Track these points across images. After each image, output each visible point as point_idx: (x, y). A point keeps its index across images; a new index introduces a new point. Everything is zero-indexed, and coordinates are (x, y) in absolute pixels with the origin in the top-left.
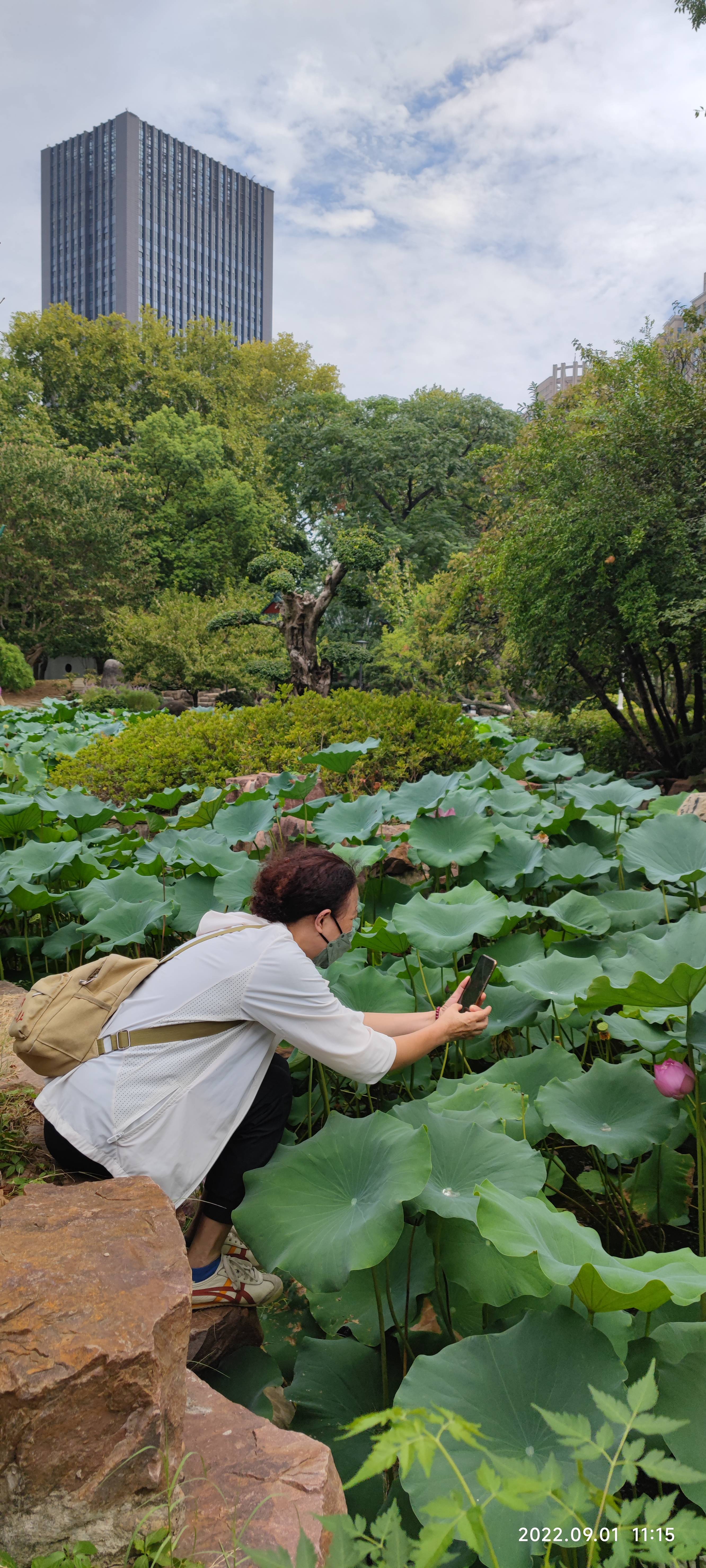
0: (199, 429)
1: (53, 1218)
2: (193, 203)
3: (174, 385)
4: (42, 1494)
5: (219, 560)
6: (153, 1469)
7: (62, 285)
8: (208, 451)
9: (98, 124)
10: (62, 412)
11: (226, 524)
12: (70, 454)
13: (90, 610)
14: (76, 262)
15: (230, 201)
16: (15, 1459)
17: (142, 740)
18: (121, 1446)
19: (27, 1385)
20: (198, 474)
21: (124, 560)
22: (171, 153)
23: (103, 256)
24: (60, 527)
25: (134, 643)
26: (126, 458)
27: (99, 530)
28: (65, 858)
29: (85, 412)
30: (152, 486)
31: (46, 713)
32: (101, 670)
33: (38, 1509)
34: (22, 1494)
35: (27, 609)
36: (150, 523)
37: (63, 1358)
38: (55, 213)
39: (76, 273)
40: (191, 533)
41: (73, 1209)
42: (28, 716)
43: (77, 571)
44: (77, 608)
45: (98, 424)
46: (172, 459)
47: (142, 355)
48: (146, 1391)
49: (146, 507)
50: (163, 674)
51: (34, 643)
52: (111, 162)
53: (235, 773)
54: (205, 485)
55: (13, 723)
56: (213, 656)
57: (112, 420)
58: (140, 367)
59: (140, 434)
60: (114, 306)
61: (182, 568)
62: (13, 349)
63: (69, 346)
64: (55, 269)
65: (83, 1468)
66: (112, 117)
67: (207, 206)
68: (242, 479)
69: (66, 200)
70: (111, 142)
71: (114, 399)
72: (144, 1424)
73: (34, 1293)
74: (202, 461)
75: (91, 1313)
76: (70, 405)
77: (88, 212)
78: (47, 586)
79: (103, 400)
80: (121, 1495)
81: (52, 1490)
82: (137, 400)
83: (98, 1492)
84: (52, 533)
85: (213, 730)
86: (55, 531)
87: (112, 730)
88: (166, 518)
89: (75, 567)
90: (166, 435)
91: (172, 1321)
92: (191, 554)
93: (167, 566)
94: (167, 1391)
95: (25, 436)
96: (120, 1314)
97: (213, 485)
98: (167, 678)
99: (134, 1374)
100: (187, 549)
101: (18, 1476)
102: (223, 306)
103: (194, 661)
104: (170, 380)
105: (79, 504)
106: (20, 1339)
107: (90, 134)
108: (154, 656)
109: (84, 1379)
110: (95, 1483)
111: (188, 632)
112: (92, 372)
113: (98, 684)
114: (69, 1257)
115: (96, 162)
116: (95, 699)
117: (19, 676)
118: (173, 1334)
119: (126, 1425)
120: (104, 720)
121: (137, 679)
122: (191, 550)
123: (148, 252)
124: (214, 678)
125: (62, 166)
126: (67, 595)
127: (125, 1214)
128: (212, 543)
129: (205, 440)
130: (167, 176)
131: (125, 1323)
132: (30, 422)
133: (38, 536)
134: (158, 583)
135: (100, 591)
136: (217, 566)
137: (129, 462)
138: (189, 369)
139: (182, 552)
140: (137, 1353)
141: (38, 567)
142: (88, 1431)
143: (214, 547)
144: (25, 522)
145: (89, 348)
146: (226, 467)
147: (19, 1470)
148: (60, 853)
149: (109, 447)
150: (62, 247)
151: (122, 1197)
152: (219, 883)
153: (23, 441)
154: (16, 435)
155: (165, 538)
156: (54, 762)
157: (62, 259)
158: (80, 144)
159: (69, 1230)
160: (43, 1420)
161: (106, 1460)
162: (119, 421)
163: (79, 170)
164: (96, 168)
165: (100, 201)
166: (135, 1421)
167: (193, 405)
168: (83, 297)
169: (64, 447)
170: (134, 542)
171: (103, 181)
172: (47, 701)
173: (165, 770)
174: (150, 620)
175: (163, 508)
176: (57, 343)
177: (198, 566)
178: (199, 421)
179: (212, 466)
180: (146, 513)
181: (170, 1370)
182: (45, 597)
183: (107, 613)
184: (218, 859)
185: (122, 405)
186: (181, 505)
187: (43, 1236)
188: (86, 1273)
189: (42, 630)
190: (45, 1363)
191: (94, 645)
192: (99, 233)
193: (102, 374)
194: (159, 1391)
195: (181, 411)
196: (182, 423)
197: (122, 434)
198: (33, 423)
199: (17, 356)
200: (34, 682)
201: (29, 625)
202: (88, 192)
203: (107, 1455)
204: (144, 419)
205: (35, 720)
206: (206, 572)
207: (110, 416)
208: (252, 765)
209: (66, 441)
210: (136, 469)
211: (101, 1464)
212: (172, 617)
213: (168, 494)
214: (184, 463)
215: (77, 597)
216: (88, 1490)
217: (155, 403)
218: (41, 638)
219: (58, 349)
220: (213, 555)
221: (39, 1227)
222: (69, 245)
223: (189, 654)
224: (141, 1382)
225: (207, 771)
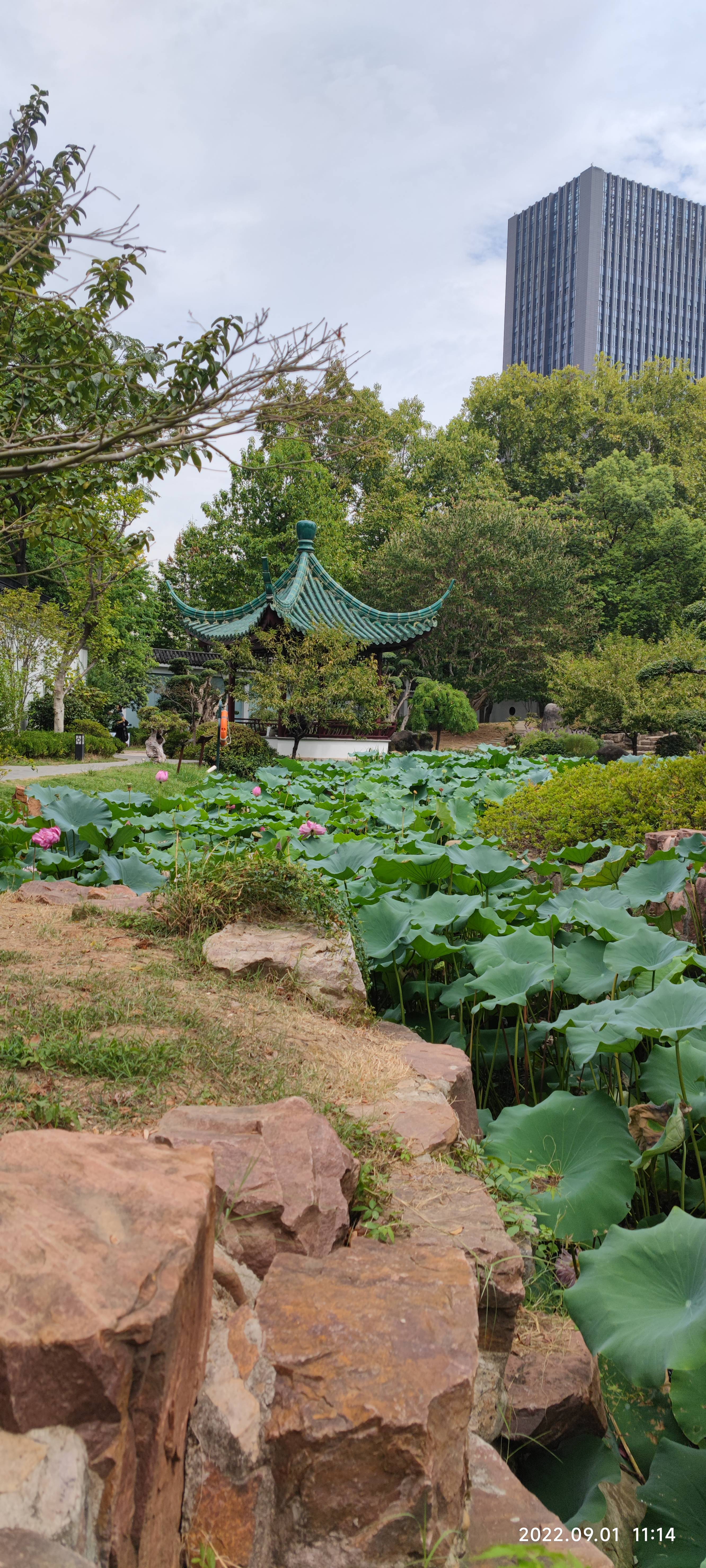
0: (651, 470)
1: (365, 1276)
2: (655, 244)
3: (626, 429)
4: (322, 1531)
5: (666, 601)
6: (425, 1536)
7: (523, 344)
8: (658, 491)
9: (563, 184)
10: (515, 466)
11: (675, 563)
12: (521, 506)
13: (533, 655)
14: (537, 320)
15: (695, 236)
16: (298, 1493)
17: (566, 790)
18: (395, 1506)
19: (311, 1428)
20: (647, 514)
21: (569, 605)
22: (635, 199)
23: (564, 310)
24: (506, 577)
25: (573, 688)
26: (575, 505)
27: (544, 578)
28: (465, 914)
29: (537, 464)
30: (600, 530)
31: (482, 759)
32: (542, 714)
33: (318, 1544)
34: (305, 1526)
35: (474, 656)
36: (597, 567)
37: (346, 1412)
38: (519, 276)
39: (536, 331)
40: (638, 575)
41: (386, 1270)
42: (464, 762)
43: (522, 618)
44: (522, 654)
45: (549, 474)
46: (621, 502)
47: (595, 403)
48: (418, 1460)
49: (593, 551)
50: (601, 718)
51: (479, 688)
52: (574, 218)
53: (656, 829)
54: (655, 525)
55: (450, 767)
56: (654, 700)
57: (562, 469)
58: (593, 414)
59: (590, 480)
60: (572, 357)
61: (628, 610)
62: (473, 412)
63: (523, 403)
64: (517, 330)
65: (360, 1517)
66: (577, 175)
67: (670, 244)
68: (695, 516)
69: (530, 262)
70: (575, 200)
71: (566, 449)
72: (416, 1491)
73: (332, 1343)
74: (651, 502)
75: (378, 1375)
76: (523, 459)
77: (551, 269)
78: (493, 634)
79: (553, 451)
80: (394, 1553)
81: (331, 1530)
82: (588, 447)
83: (372, 1544)
84: (499, 583)
85: (636, 783)
86: (502, 580)
87: (541, 777)
88: (613, 561)
89: (519, 614)
90: (615, 479)
91: (451, 1400)
92: (637, 596)
93: (611, 610)
94: (440, 1465)
95: (480, 492)
96: (403, 1381)
97: (661, 524)
98: (607, 722)
99: (407, 1441)
100: (633, 590)
101: (301, 1509)
102: (683, 342)
103: (633, 705)
104: (622, 424)
105: (526, 553)
106: (313, 1384)
107: (555, 195)
108: (593, 701)
109: (361, 1435)
110: (370, 1534)
111: (629, 676)
112: (545, 425)
113: (538, 727)
114: (370, 1316)
115: (560, 221)
116: (534, 742)
117: (463, 720)
118: (452, 1412)
119: (400, 1488)
120: (537, 766)
121: (577, 724)
122: (637, 591)
123: (607, 300)
124: (653, 721)
125: (528, 230)
126: (513, 641)
127: (429, 1285)
128: (659, 583)
129: (656, 481)
130: (630, 222)
131: (405, 1392)
132: (485, 479)
133: (486, 586)
134: (601, 627)
135: (543, 636)
136: (664, 607)
137: (577, 509)
138: (642, 411)
139: (627, 593)
140: (410, 1422)
141: (484, 615)
142: (364, 1484)
143: (662, 587)
144: (474, 574)
145: (543, 402)
146: (676, 505)
147: (303, 1504)
148: (461, 907)
149: (558, 496)
150: (524, 308)
151: (432, 1266)
152: (610, 949)
153: (477, 497)
154: (472, 492)
155: (611, 582)
156: (482, 807)
157: (524, 319)
158: (545, 207)
159: (376, 1290)
160: (323, 1464)
161: (381, 1515)
162: (569, 470)
163: (544, 231)
164: (560, 226)
165: (562, 258)
166: (408, 1487)
167: (644, 445)
168: (542, 353)
169: (516, 499)
170: (579, 587)
171: (567, 238)
172: (483, 747)
173: (586, 821)
174: (591, 664)
175: (610, 552)
176: (512, 402)
177: (643, 607)
178: (650, 461)
179: (662, 506)
180: (593, 557)
181: (445, 1445)
182: (491, 644)
183: (549, 658)
184: (615, 924)
185: (572, 454)
186: (628, 547)
187: (353, 1291)
188: (381, 1335)
189: (487, 676)
190: (329, 1412)
191: (536, 689)
192: (561, 289)
193: (555, 426)
194: (431, 1463)
195: (632, 453)
196: (632, 465)
197: (572, 483)
198: (488, 480)
199: (476, 419)
200: (477, 726)
201: (475, 671)
202: (552, 251)
203: (382, 1511)
204: (594, 465)
205: (471, 765)
206: (652, 613)
207: (560, 466)
208: (675, 819)
209: (517, 494)
210: (584, 515)
211: (376, 1518)
212: (613, 661)
213: (615, 537)
214: (633, 505)
215: (521, 644)
216: (363, 1539)
217: (605, 449)
218: (486, 684)
219: (514, 408)
220: (661, 596)
221: (352, 1281)
222: (531, 305)
223: (629, 698)
224: (414, 1451)
225: (628, 824)
